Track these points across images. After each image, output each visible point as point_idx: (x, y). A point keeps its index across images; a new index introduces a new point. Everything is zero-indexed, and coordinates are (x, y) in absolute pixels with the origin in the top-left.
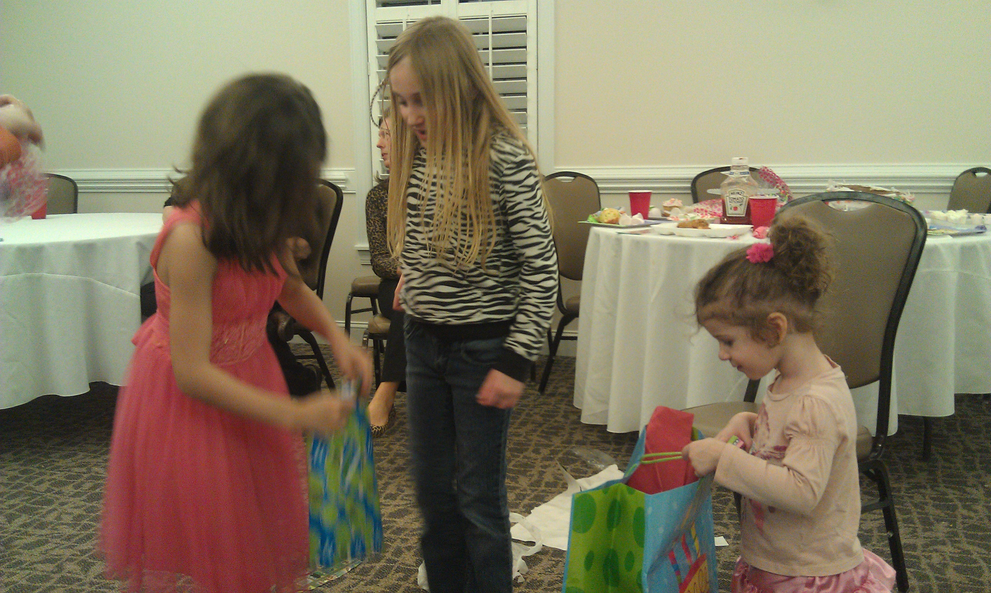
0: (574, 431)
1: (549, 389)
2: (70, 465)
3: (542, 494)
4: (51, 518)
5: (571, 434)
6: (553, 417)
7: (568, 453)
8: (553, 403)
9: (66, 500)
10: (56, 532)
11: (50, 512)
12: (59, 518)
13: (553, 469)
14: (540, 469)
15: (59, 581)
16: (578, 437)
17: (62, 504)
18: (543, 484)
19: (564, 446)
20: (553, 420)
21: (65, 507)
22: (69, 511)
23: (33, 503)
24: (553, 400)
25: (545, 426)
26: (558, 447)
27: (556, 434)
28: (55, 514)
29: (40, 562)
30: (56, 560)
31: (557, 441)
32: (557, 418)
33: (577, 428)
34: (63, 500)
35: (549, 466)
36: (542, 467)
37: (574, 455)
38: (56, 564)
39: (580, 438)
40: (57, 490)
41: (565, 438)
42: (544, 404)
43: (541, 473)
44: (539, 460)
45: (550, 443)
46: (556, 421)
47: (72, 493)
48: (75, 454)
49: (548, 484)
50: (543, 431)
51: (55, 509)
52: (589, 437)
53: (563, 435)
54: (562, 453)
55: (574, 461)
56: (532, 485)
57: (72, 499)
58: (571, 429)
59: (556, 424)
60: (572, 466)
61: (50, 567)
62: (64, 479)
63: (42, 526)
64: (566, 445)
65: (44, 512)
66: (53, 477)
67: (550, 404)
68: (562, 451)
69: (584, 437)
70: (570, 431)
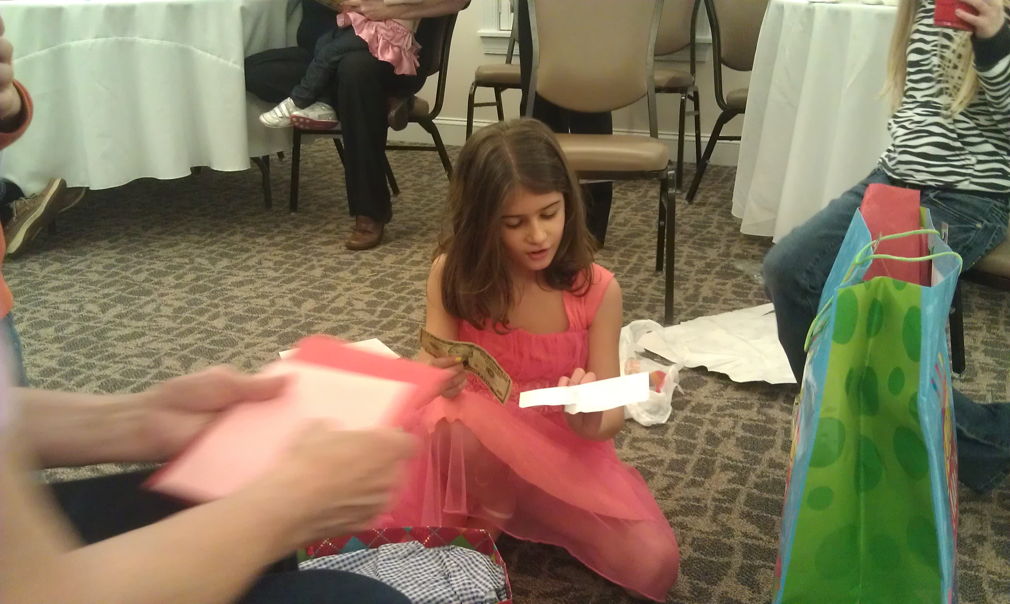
0: (731, 244)
1: (698, 198)
2: (171, 255)
3: (701, 309)
4: (148, 309)
5: (728, 247)
6: (705, 227)
7: (728, 267)
8: (704, 213)
9: (166, 292)
10: (154, 324)
11: (148, 303)
12: (158, 309)
13: (710, 283)
14: (695, 283)
15: (156, 377)
16: (736, 249)
17: (162, 295)
18: (701, 299)
19: (722, 260)
20: (706, 231)
21: (164, 298)
22: (169, 302)
23: (131, 293)
24: (703, 210)
25: (696, 237)
26: (715, 260)
27: (711, 246)
28: (153, 305)
29: (136, 356)
30: (153, 354)
31: (712, 254)
32: (710, 229)
33: (734, 241)
34: (162, 291)
35: (706, 279)
36: (697, 280)
37: (734, 269)
38: (154, 358)
39: (740, 251)
40: (156, 280)
41: (721, 251)
42: (693, 213)
43: (697, 288)
44: (693, 273)
45: (705, 255)
46: (708, 233)
47: (172, 284)
48: (177, 244)
49: (705, 299)
50: (694, 243)
51: (153, 300)
52: (750, 250)
53: (720, 248)
54: (719, 267)
55: (735, 276)
56: (687, 299)
57: (173, 291)
58: (728, 241)
59: (709, 236)
60: (734, 281)
61: (146, 361)
62: (164, 270)
63: (139, 317)
64: (724, 258)
65: (142, 302)
66: (151, 267)
67: (701, 214)
68: (719, 264)
69: (744, 251)
70: (726, 243)
